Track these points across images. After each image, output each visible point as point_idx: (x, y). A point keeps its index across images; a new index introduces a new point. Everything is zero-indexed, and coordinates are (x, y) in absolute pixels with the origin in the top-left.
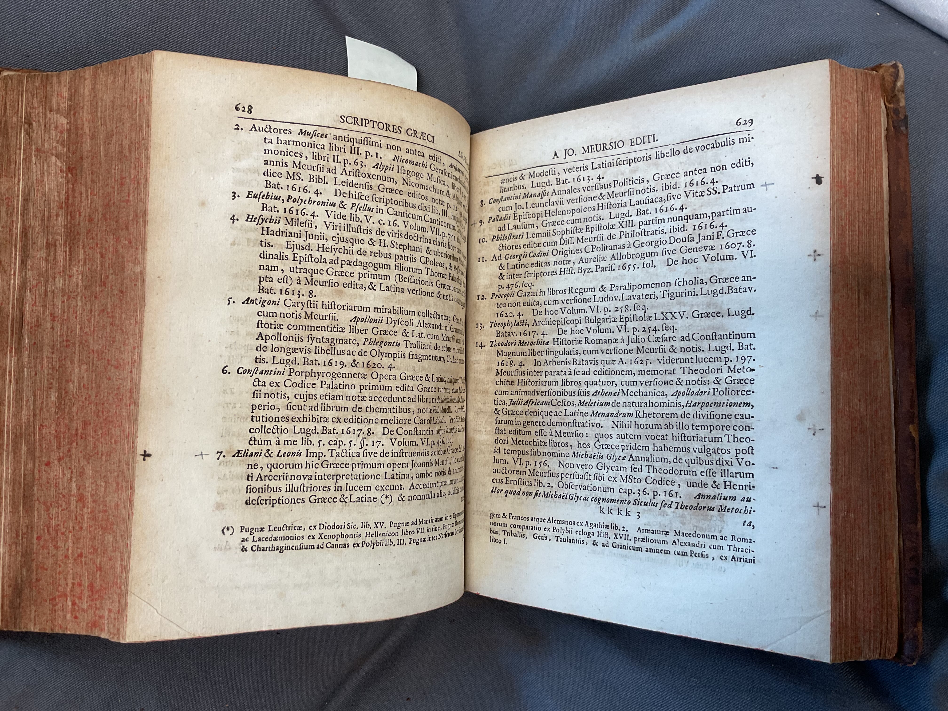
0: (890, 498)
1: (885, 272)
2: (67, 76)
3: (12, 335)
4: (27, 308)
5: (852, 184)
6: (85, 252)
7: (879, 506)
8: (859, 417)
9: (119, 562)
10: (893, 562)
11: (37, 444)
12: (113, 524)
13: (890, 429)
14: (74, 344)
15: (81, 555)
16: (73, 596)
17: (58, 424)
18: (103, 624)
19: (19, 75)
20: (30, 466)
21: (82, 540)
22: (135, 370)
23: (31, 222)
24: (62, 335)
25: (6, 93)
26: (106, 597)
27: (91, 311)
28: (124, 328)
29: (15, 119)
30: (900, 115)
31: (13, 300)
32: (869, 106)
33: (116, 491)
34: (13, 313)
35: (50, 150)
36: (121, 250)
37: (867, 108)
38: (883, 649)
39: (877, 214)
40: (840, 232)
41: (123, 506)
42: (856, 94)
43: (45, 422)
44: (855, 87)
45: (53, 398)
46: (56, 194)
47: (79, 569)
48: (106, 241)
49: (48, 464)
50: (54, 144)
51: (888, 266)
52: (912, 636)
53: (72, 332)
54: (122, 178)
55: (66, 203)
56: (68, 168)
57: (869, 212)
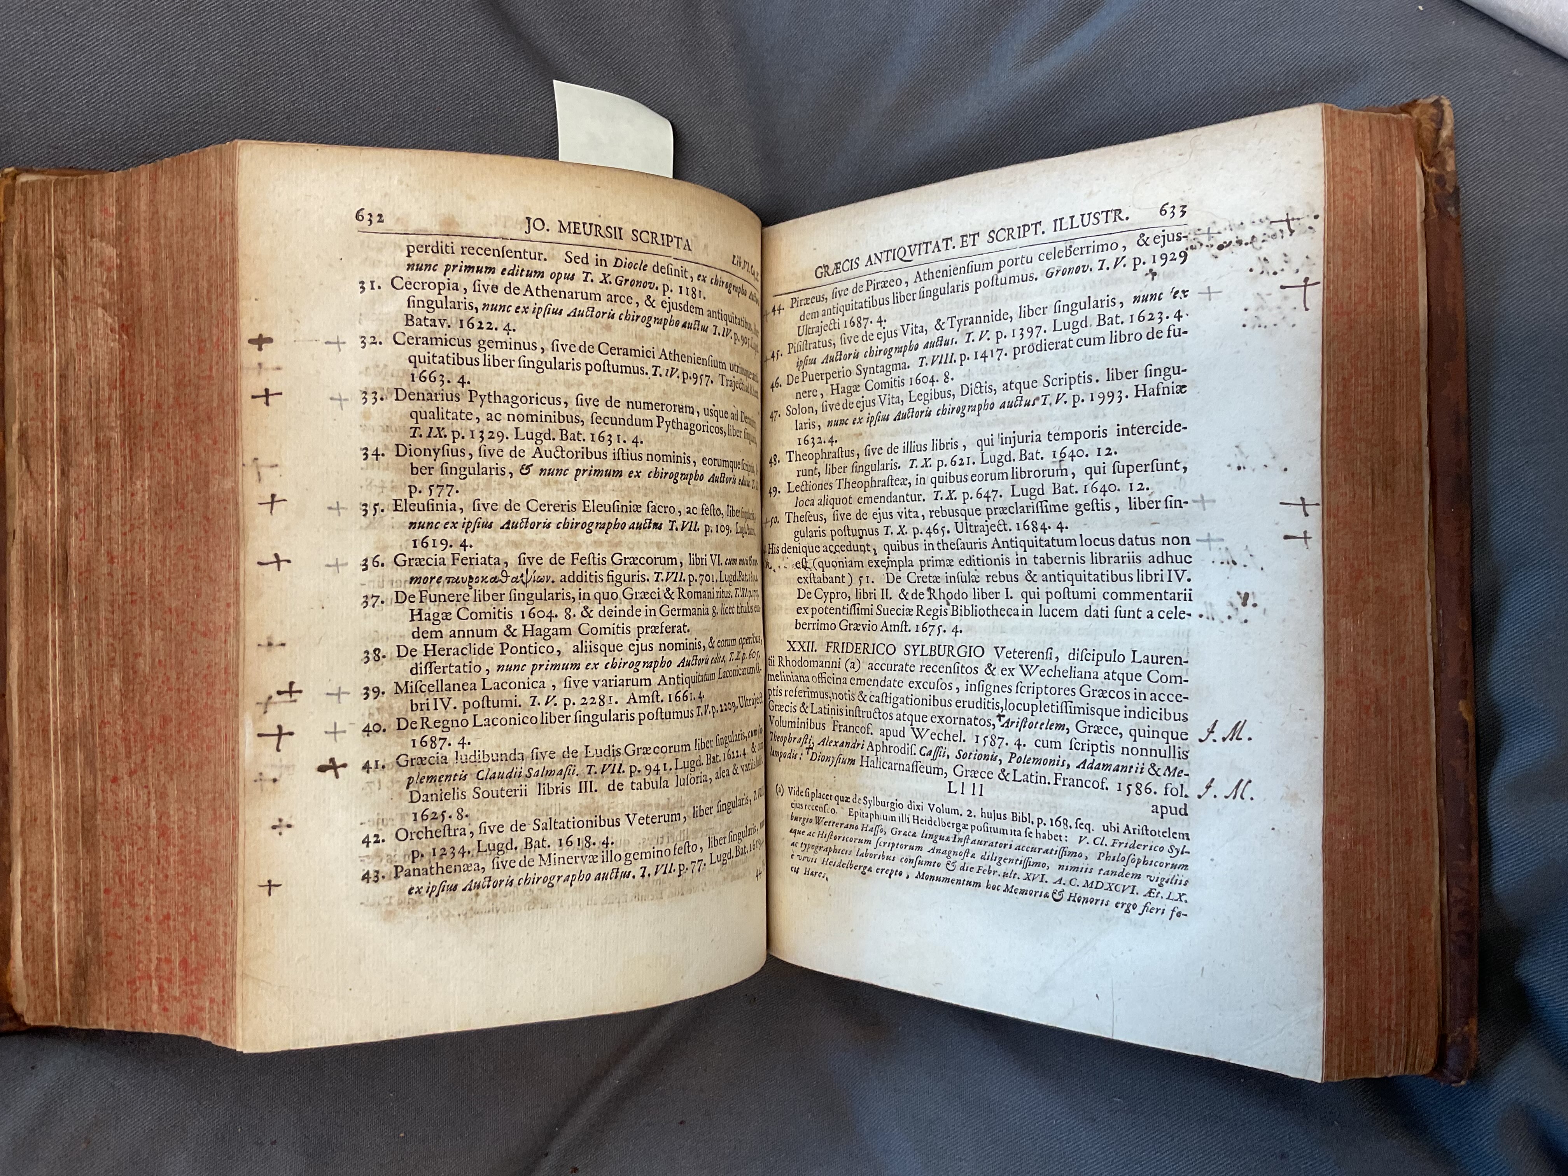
0: (1425, 819)
1: (1420, 449)
2: (113, 180)
3: (54, 585)
4: (73, 543)
5: (1361, 308)
6: (151, 456)
7: (1408, 832)
8: (1373, 690)
9: (221, 929)
10: (1429, 921)
11: (98, 750)
12: (210, 871)
13: (1426, 707)
14: (142, 598)
15: (167, 917)
16: (160, 977)
17: (126, 721)
18: (203, 1019)
19: (44, 181)
20: (89, 783)
21: (168, 895)
22: (231, 640)
23: (72, 410)
24: (124, 585)
25: (26, 211)
26: (206, 979)
27: (165, 548)
28: (212, 575)
29: (40, 251)
30: (1447, 187)
31: (53, 531)
32: (1393, 173)
33: (213, 821)
34: (53, 552)
35: (94, 298)
36: (203, 455)
37: (1389, 177)
38: (1410, 1060)
39: (1406, 354)
40: (1340, 389)
41: (223, 843)
42: (1369, 156)
43: (108, 718)
44: (1368, 144)
45: (117, 681)
46: (106, 366)
47: (166, 937)
48: (181, 440)
49: (115, 780)
50: (100, 288)
51: (1425, 441)
52: (1460, 1039)
53: (139, 579)
54: (201, 341)
55: (122, 380)
56: (122, 326)
57: (1393, 351)
